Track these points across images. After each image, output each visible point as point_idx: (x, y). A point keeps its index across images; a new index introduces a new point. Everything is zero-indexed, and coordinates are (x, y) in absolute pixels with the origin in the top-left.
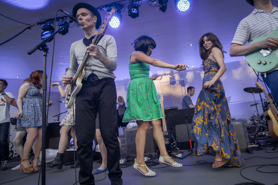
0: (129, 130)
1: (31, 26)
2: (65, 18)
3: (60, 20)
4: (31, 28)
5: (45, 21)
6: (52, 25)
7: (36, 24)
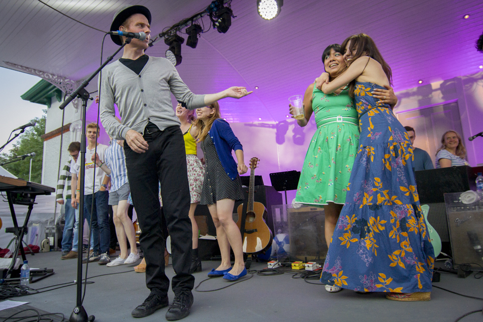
0: (296, 211)
1: (153, 42)
2: (195, 19)
3: (188, 23)
4: (153, 44)
5: (169, 30)
6: (178, 33)
7: (159, 37)
